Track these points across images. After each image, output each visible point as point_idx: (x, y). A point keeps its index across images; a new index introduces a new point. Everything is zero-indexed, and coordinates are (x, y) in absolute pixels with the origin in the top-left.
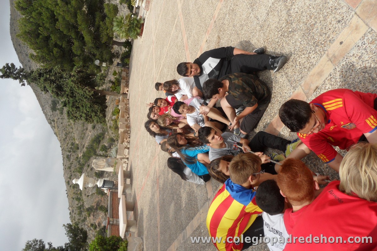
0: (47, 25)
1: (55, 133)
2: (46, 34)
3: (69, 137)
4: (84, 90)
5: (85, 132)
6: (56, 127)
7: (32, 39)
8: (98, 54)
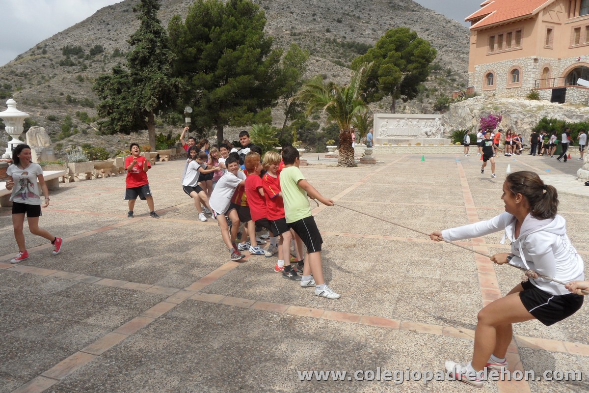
0: (223, 37)
1: (20, 57)
2: (211, 36)
3: (21, 80)
4: (152, 97)
5: (39, 106)
6: (33, 57)
7: (200, 19)
8: (200, 109)
